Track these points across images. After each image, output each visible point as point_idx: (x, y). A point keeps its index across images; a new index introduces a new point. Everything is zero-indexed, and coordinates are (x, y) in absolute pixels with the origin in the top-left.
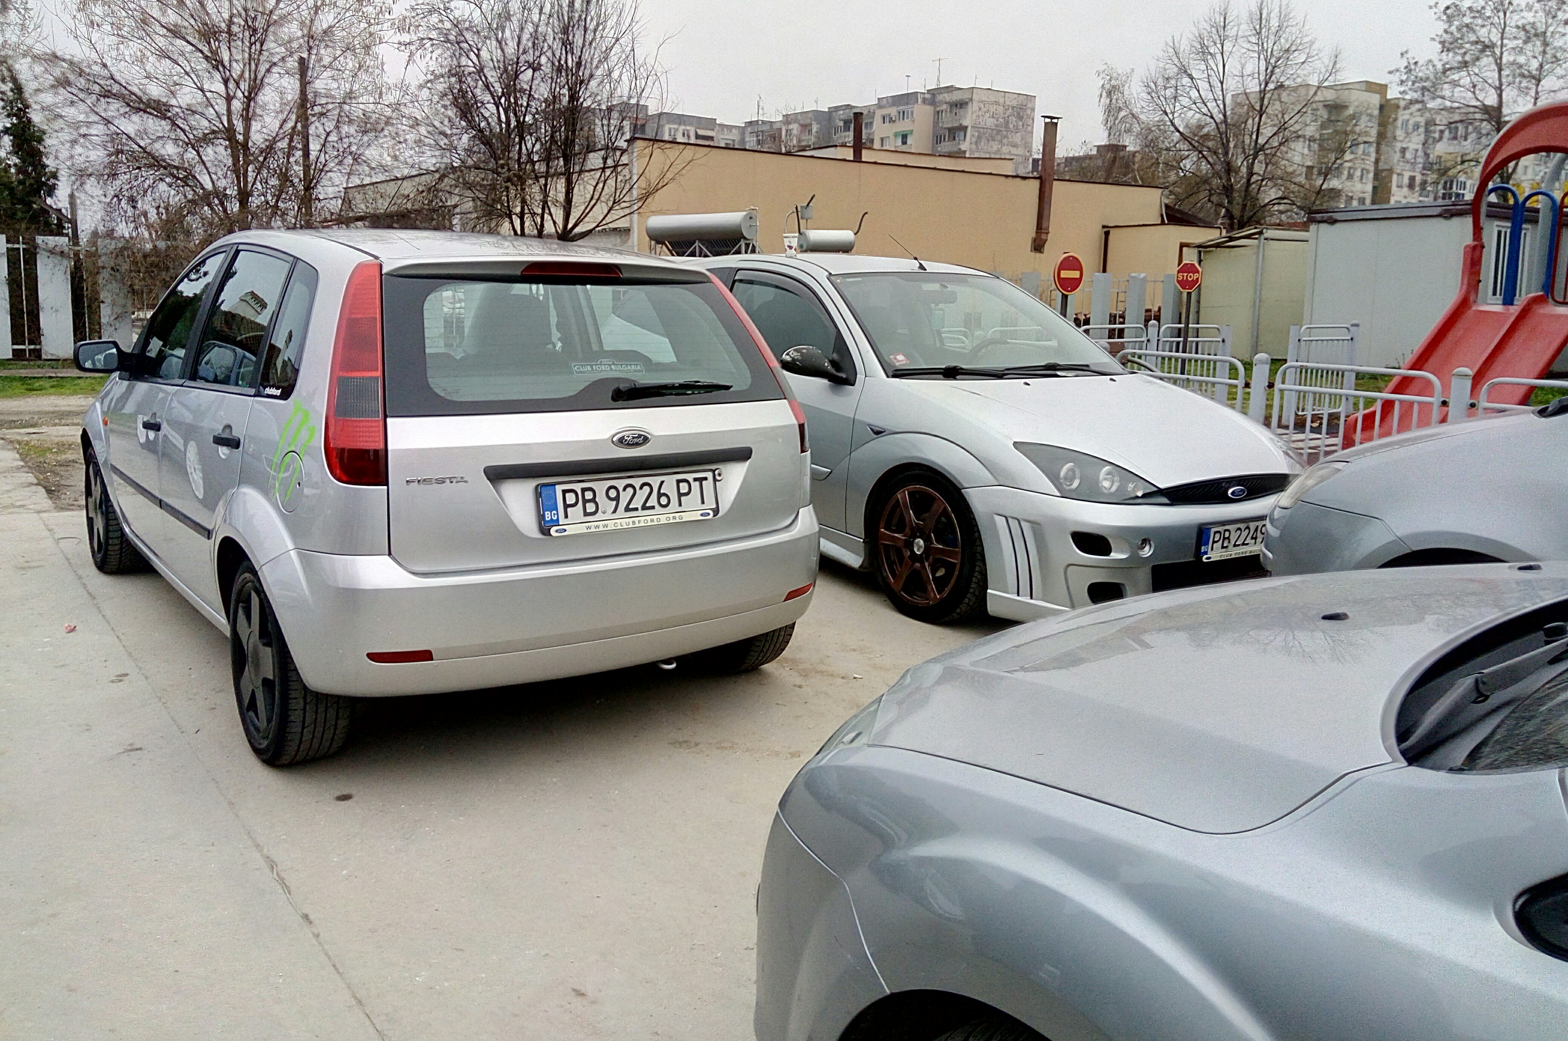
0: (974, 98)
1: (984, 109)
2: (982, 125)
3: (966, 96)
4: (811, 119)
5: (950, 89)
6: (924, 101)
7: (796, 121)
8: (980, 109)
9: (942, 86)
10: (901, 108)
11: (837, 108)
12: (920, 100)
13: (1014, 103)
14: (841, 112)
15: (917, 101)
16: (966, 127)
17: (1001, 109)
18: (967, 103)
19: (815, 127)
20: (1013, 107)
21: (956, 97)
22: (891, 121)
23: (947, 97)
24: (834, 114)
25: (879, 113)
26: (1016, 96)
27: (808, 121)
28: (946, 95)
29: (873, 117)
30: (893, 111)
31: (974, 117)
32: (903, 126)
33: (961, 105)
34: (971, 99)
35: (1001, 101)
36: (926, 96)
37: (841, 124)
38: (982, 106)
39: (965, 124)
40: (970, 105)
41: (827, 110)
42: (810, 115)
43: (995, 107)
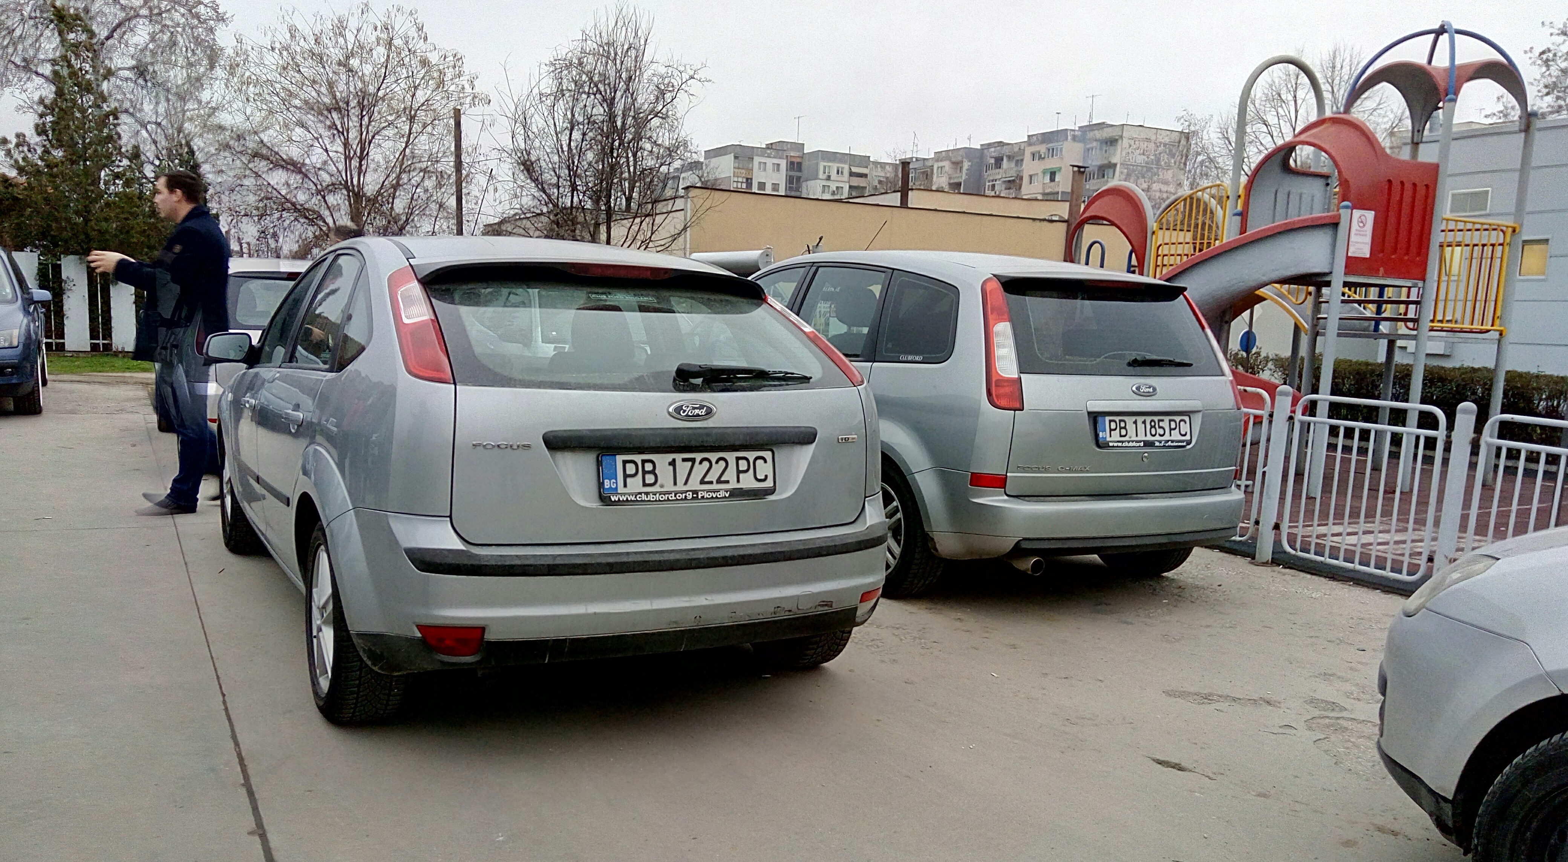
0: (1124, 135)
1: (1135, 147)
2: (1132, 162)
3: (1114, 133)
4: (962, 156)
5: (1101, 126)
6: (1074, 138)
7: (948, 158)
8: (1130, 146)
9: (1094, 122)
10: (1051, 145)
11: (990, 145)
12: (1069, 138)
13: (1167, 140)
14: (993, 149)
15: (1067, 139)
16: (1115, 165)
17: (1152, 146)
18: (1116, 140)
19: (966, 165)
20: (1165, 145)
21: (1106, 133)
22: (1040, 158)
23: (1098, 134)
24: (986, 151)
25: (1028, 151)
26: (1168, 133)
27: (960, 158)
28: (1096, 132)
29: (1024, 154)
30: (1042, 149)
31: (1124, 154)
32: (1051, 163)
33: (1112, 142)
34: (1121, 137)
35: (1153, 138)
36: (1076, 133)
37: (992, 161)
38: (1132, 142)
39: (1114, 161)
40: (1120, 142)
41: (979, 147)
42: (961, 153)
43: (1146, 143)
